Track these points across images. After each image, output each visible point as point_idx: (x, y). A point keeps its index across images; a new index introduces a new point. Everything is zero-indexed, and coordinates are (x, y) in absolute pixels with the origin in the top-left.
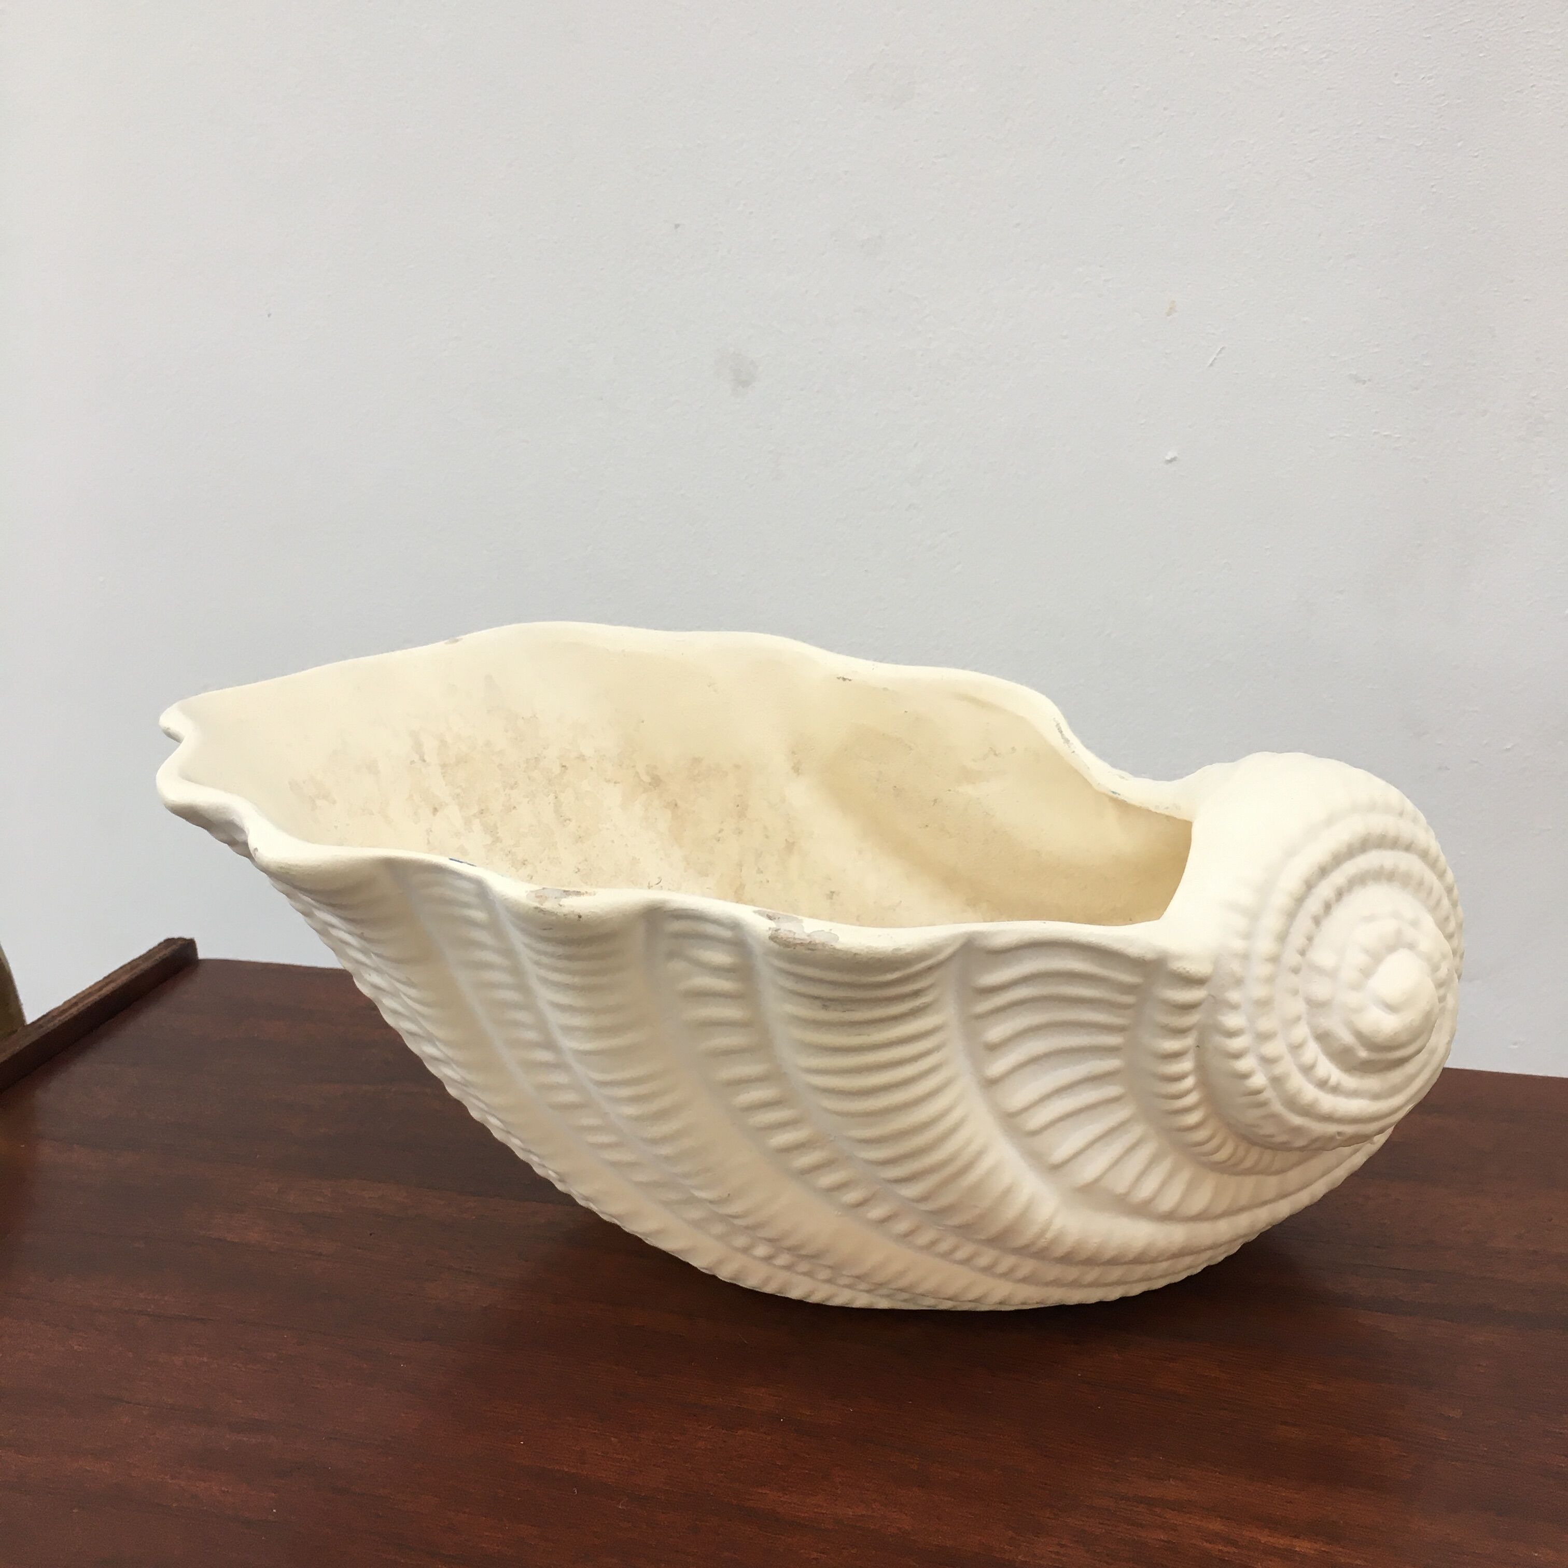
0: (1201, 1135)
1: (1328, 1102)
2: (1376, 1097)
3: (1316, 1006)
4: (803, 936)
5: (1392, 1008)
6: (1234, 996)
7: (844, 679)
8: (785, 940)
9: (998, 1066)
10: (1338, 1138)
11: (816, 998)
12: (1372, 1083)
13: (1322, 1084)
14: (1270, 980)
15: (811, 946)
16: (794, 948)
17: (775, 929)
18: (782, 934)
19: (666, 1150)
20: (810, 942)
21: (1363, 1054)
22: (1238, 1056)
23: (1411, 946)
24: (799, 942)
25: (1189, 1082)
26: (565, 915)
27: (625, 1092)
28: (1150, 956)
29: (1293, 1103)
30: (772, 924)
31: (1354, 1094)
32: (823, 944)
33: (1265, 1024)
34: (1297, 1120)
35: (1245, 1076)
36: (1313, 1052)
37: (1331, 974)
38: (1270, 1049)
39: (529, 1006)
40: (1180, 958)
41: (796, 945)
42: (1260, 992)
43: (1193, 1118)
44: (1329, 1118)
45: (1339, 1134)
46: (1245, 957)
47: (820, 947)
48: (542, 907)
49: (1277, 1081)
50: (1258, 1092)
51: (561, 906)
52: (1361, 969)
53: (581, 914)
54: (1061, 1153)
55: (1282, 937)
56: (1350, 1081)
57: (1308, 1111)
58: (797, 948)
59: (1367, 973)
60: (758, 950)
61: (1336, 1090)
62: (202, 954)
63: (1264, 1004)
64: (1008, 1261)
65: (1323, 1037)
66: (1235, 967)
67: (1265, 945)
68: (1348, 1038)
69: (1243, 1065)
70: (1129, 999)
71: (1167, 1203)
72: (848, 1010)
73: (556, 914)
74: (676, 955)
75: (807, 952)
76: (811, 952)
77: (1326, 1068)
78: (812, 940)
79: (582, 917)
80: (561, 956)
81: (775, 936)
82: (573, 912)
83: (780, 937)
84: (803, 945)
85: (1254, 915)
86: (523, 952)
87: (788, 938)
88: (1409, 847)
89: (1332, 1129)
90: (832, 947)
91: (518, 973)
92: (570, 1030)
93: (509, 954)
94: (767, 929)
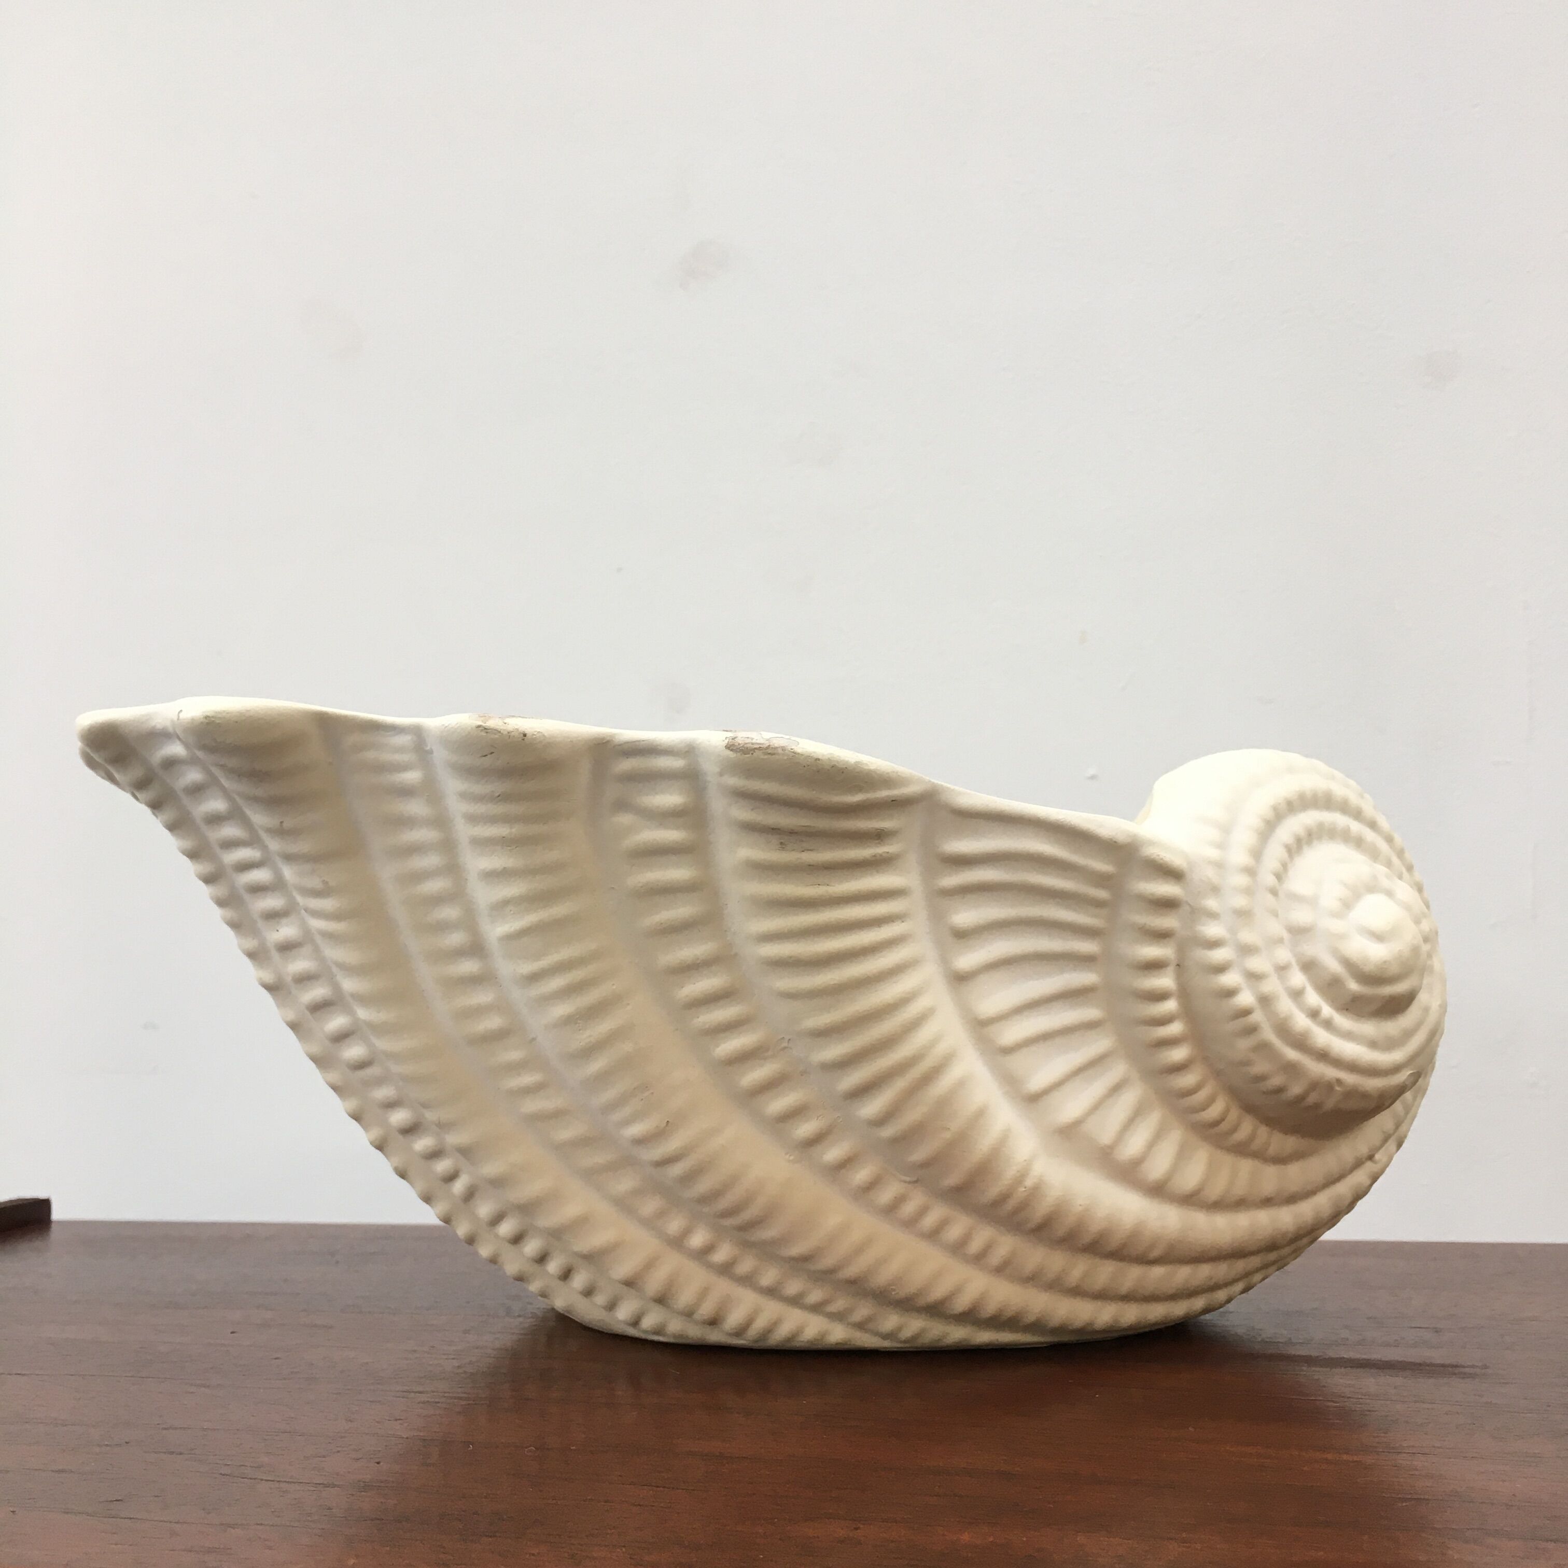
0: (1188, 1080)
1: (1322, 1037)
2: (1373, 1044)
3: (1299, 932)
4: (761, 742)
5: (1379, 937)
6: (1211, 903)
8: (743, 746)
9: (968, 960)
10: (1338, 1088)
11: (774, 830)
12: (1369, 1028)
13: (1314, 1014)
14: (1249, 891)
15: (769, 751)
16: (752, 754)
17: (731, 739)
18: (740, 740)
19: (597, 1065)
20: (770, 745)
21: (1353, 986)
22: (1221, 969)
23: (1388, 893)
24: (757, 746)
25: (1170, 1006)
26: (509, 733)
27: (556, 983)
28: (1121, 838)
29: (1284, 1029)
30: (730, 734)
31: (1348, 1036)
32: (783, 749)
33: (1247, 936)
34: (1292, 1054)
35: (1230, 993)
36: (1298, 979)
37: (1311, 902)
38: (1256, 963)
39: (457, 895)
40: (1152, 843)
41: (753, 750)
42: (1240, 902)
43: (1179, 1054)
44: (1323, 1056)
45: (1339, 1081)
46: (1219, 865)
47: (780, 751)
48: (484, 725)
49: (1265, 1001)
50: (1246, 1012)
51: (505, 723)
52: (1341, 899)
53: (526, 732)
54: (1038, 1081)
55: (1257, 854)
56: (1343, 1021)
57: (1301, 1043)
58: (755, 754)
59: (1347, 905)
60: (710, 768)
61: (1328, 1025)
63: (1244, 915)
64: (983, 1235)
65: (1309, 966)
66: (1210, 873)
67: (1239, 856)
68: (1334, 966)
69: (1230, 979)
70: (1102, 894)
71: (1157, 1167)
72: (808, 850)
73: (500, 732)
74: (622, 805)
75: (766, 757)
76: (769, 756)
77: (1313, 998)
78: (771, 744)
79: (527, 735)
80: (499, 796)
81: (731, 744)
82: (517, 730)
83: (736, 744)
84: (762, 750)
85: (1226, 829)
86: (457, 807)
87: (746, 744)
88: (1373, 825)
89: (1330, 1073)
90: (792, 751)
91: (448, 846)
92: (501, 907)
93: (441, 821)
94: (723, 739)
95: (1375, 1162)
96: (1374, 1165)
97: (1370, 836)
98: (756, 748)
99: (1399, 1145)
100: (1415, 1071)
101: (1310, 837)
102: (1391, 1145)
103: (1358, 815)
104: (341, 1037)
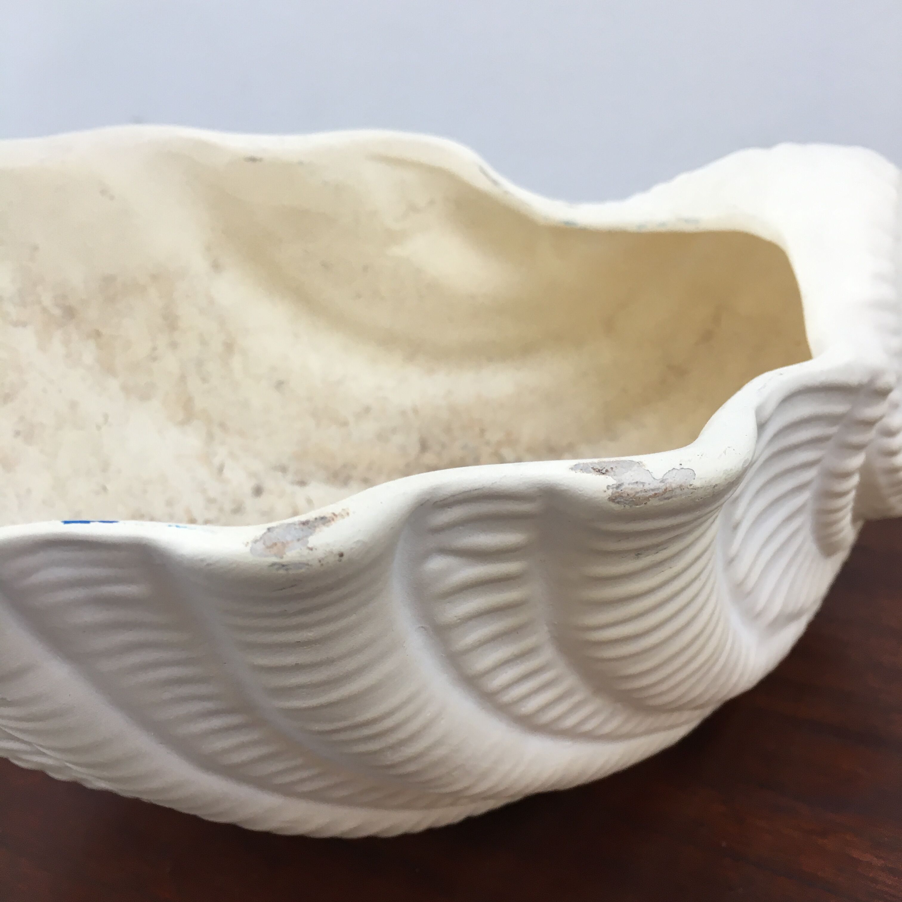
4: (656, 485)
8: (633, 497)
15: (666, 495)
16: (646, 504)
17: (615, 486)
18: (628, 489)
20: (666, 489)
24: (653, 493)
26: (320, 561)
30: (610, 480)
32: (681, 487)
41: (648, 499)
47: (677, 492)
51: (311, 549)
53: (342, 550)
58: (648, 502)
73: (308, 564)
75: (662, 503)
76: (666, 501)
78: (668, 485)
79: (345, 554)
81: (617, 495)
82: (331, 552)
83: (624, 494)
84: (658, 496)
86: (217, 619)
87: (636, 492)
90: (692, 487)
94: (605, 489)
98: (650, 497)
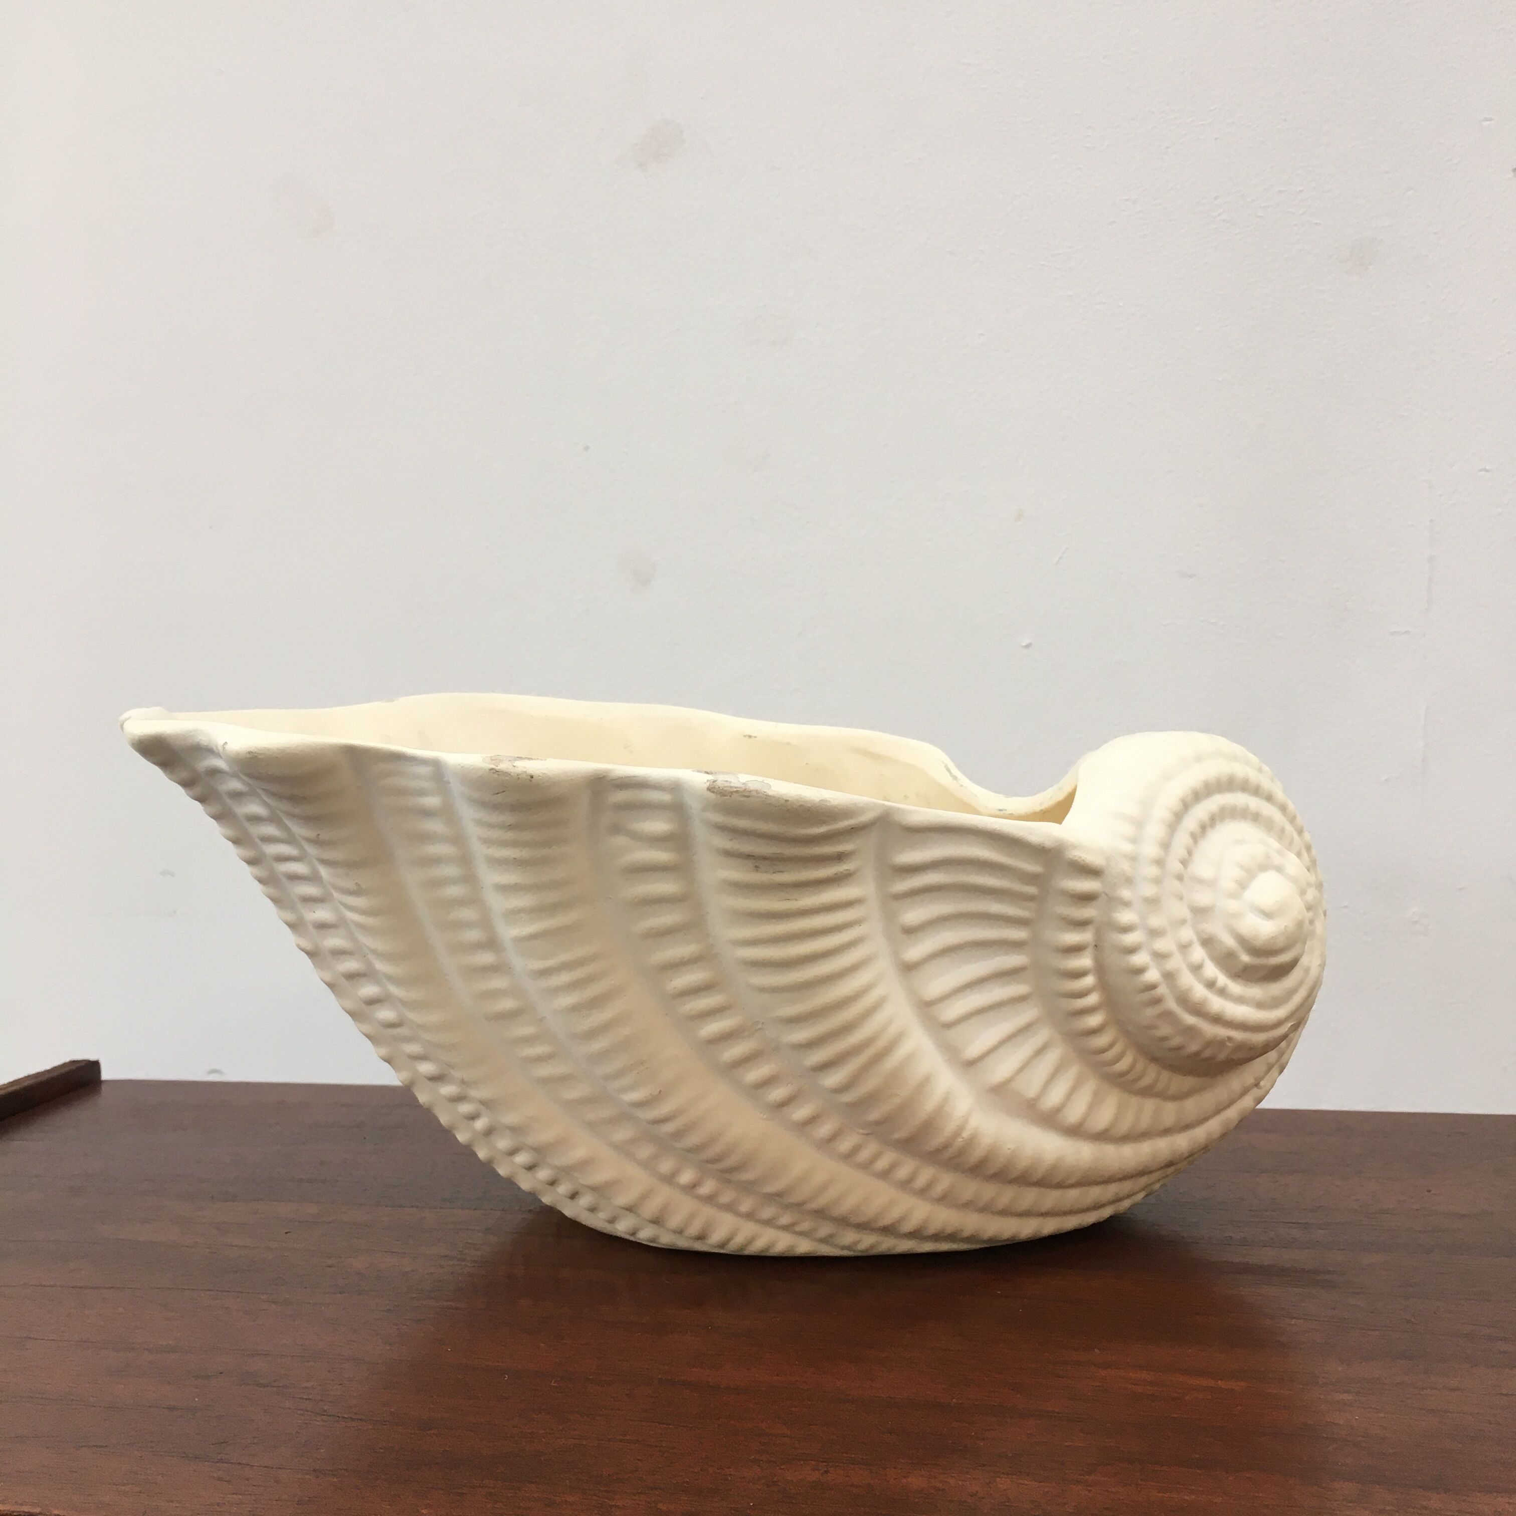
0: (1102, 1041)
1: (1216, 1004)
2: (1260, 1005)
3: (1200, 912)
4: (738, 785)
5: (1267, 915)
6: (1125, 893)
7: (750, 737)
8: (722, 789)
9: (915, 951)
10: (1229, 1044)
11: (749, 856)
12: (1256, 991)
13: (1210, 984)
14: (1158, 881)
15: (746, 794)
16: (730, 796)
17: (712, 781)
18: (720, 783)
19: (598, 1045)
20: (745, 789)
21: (1245, 958)
22: (1132, 950)
23: (1279, 869)
24: (735, 790)
25: (1089, 981)
27: (565, 978)
28: (1048, 844)
29: (1184, 1000)
30: (710, 777)
31: (1240, 1000)
32: (757, 791)
33: (1155, 921)
34: (1190, 1020)
35: (1140, 971)
36: (1198, 954)
37: (1211, 884)
38: (1161, 945)
39: (474, 900)
40: (1074, 847)
41: (732, 792)
42: (1149, 891)
43: (1094, 1020)
44: (1218, 1019)
45: (1230, 1039)
46: (1133, 858)
47: (754, 794)
48: (497, 768)
49: (1169, 977)
50: (1153, 987)
51: (515, 767)
52: (1237, 881)
53: (533, 774)
54: (974, 1050)
55: (1166, 846)
56: (1235, 988)
57: (1198, 1010)
58: (733, 796)
59: (1243, 885)
60: (694, 806)
61: (1222, 992)
62: (106, 1075)
63: (1153, 902)
64: (926, 1174)
65: (1208, 942)
66: (1125, 866)
67: (1151, 850)
68: (1229, 942)
69: (1139, 959)
70: (1032, 890)
71: (1074, 1113)
72: (779, 872)
73: (510, 774)
74: (616, 829)
75: (742, 799)
76: (746, 798)
77: (1211, 970)
78: (747, 787)
79: (534, 777)
80: (510, 825)
81: (712, 786)
82: (525, 772)
83: (717, 787)
84: (739, 792)
85: (1139, 824)
86: (473, 832)
87: (725, 787)
88: (1269, 798)
89: (1222, 1032)
90: (765, 794)
91: (465, 860)
92: (512, 915)
93: (458, 839)
94: (706, 781)
95: (1260, 1088)
96: (1259, 1090)
97: (1267, 810)
99: (1281, 1072)
100: (1295, 1023)
101: (1214, 820)
102: (1275, 1070)
103: (1256, 791)
104: (372, 1002)
